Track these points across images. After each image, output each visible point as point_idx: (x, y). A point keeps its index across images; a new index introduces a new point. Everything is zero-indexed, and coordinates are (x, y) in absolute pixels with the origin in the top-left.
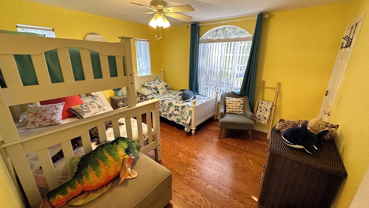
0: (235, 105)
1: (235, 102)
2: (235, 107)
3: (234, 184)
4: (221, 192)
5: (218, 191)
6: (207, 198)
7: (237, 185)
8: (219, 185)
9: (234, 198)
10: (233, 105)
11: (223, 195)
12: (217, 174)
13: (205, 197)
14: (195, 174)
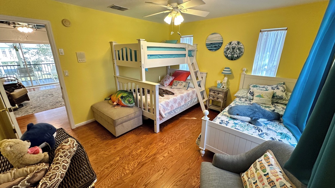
0: (257, 179)
1: (263, 174)
2: (253, 182)
3: (110, 178)
4: (109, 165)
5: (111, 164)
6: (109, 156)
7: (108, 181)
8: (116, 165)
9: (99, 173)
10: (256, 174)
11: (106, 166)
12: (128, 167)
13: (111, 155)
14: (135, 151)
